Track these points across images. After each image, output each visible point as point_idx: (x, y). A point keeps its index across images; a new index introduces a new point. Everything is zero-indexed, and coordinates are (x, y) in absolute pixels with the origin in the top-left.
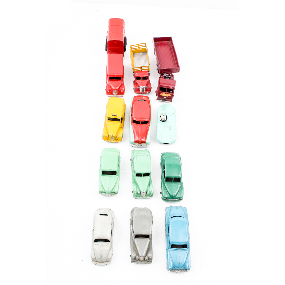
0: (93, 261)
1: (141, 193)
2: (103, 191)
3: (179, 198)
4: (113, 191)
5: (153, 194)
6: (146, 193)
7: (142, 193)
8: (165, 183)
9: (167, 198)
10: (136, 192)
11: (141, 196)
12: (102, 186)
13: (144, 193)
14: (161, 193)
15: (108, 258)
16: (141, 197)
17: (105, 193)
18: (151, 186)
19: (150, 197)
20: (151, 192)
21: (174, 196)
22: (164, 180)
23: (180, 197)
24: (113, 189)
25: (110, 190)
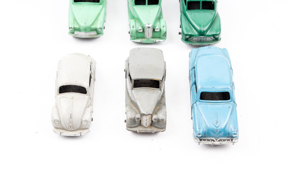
0: (55, 130)
1: (143, 30)
2: (77, 26)
3: (214, 36)
4: (94, 27)
5: (166, 33)
6: (154, 29)
7: (145, 30)
8: (187, 12)
9: (191, 36)
10: (134, 29)
11: (144, 38)
12: (75, 20)
13: (149, 27)
14: (180, 33)
15: (84, 119)
16: (144, 41)
17: (79, 30)
18: (162, 21)
19: (161, 40)
20: (162, 28)
21: (204, 32)
22: (186, 7)
23: (214, 33)
24: (93, 23)
25: (89, 24)
